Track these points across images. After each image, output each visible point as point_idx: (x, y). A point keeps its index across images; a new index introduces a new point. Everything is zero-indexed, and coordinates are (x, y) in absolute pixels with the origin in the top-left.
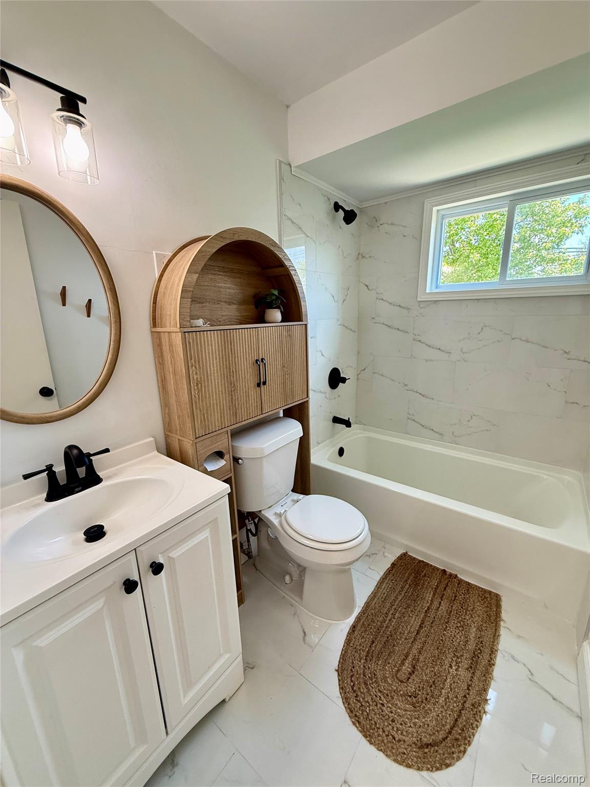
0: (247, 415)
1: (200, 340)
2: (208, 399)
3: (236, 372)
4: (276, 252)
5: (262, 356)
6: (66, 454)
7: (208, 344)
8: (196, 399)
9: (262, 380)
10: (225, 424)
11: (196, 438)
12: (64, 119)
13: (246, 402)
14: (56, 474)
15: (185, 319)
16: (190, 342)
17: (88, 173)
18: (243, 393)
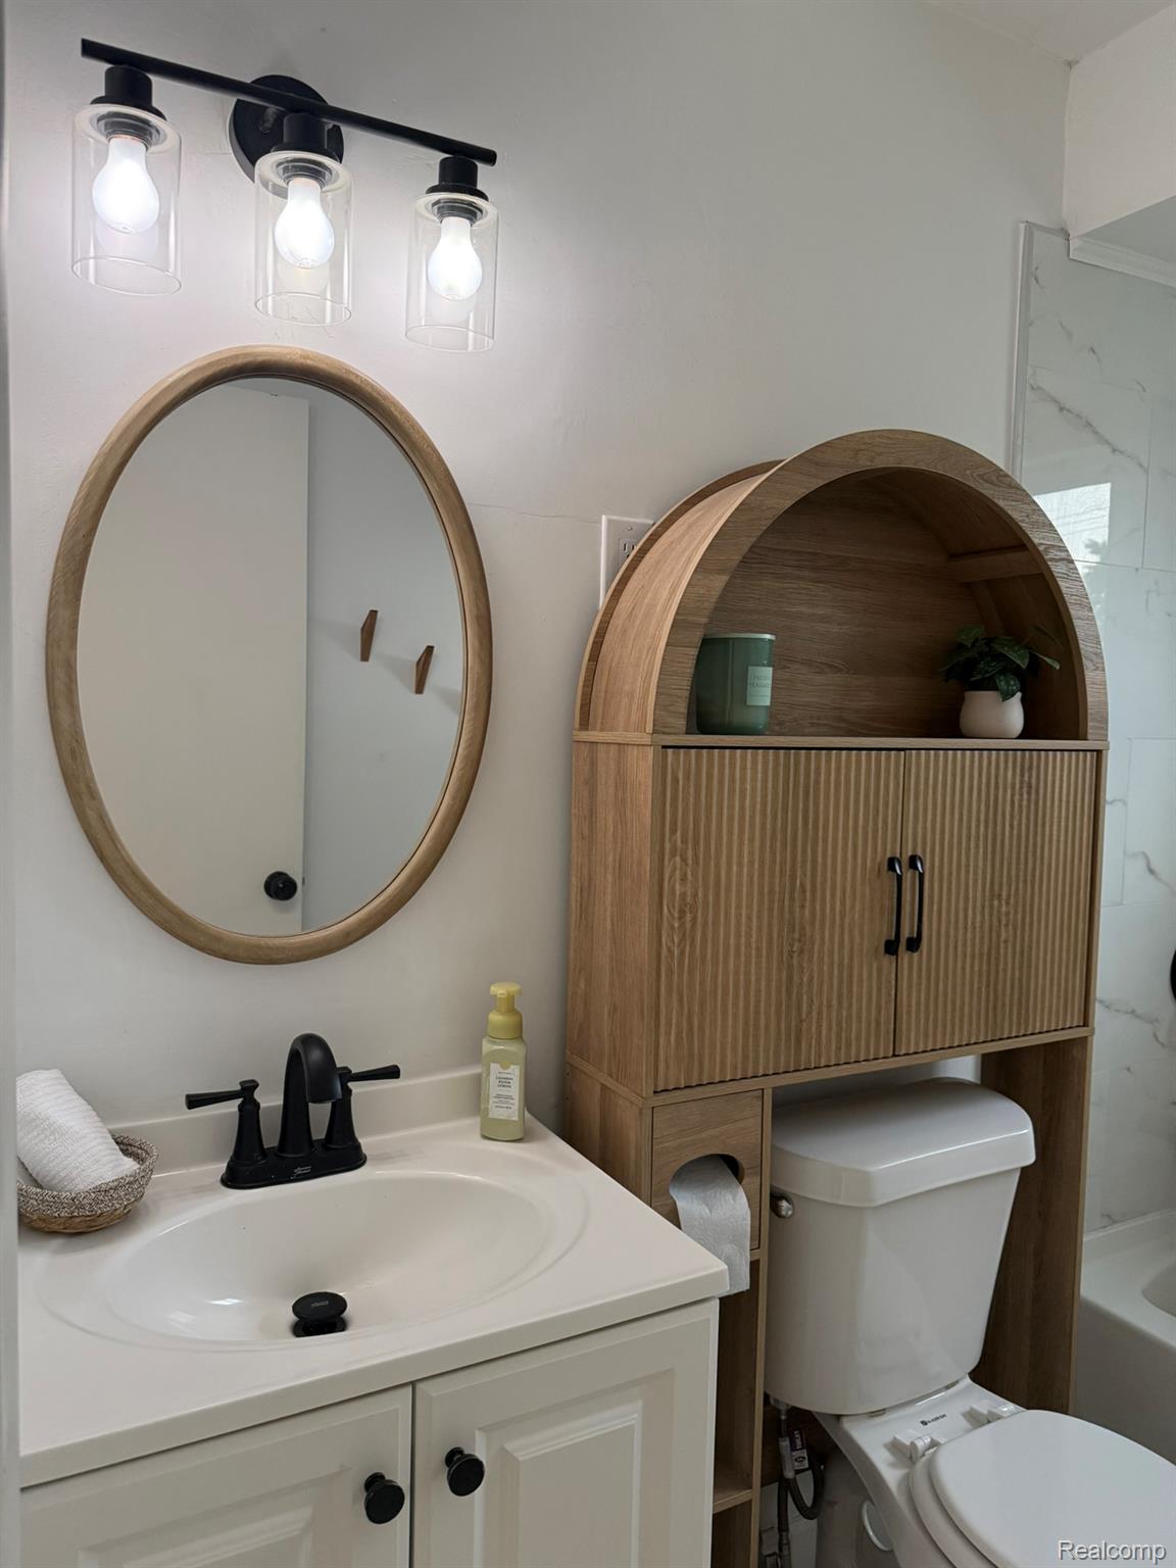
0: (839, 1049)
1: (710, 776)
2: (709, 967)
3: (813, 891)
4: (1001, 503)
5: (915, 848)
6: (295, 1058)
7: (732, 791)
8: (672, 960)
9: (906, 933)
10: (756, 1062)
11: (655, 1092)
12: (439, 208)
13: (840, 1002)
14: (261, 1111)
15: (671, 708)
16: (675, 780)
17: (471, 327)
18: (831, 965)
